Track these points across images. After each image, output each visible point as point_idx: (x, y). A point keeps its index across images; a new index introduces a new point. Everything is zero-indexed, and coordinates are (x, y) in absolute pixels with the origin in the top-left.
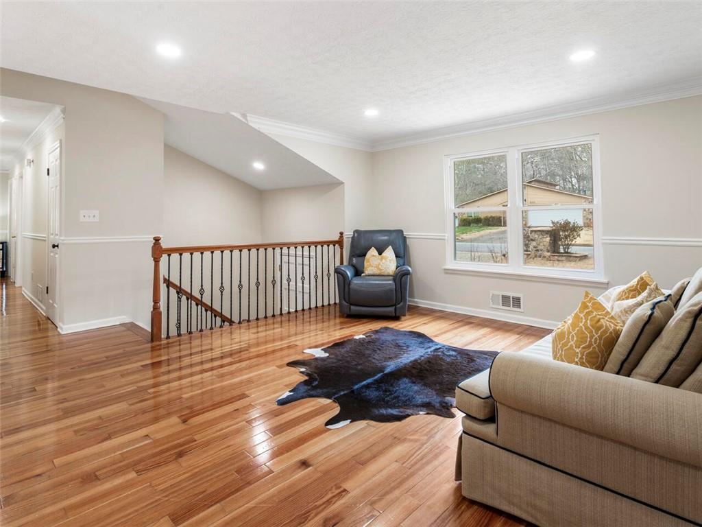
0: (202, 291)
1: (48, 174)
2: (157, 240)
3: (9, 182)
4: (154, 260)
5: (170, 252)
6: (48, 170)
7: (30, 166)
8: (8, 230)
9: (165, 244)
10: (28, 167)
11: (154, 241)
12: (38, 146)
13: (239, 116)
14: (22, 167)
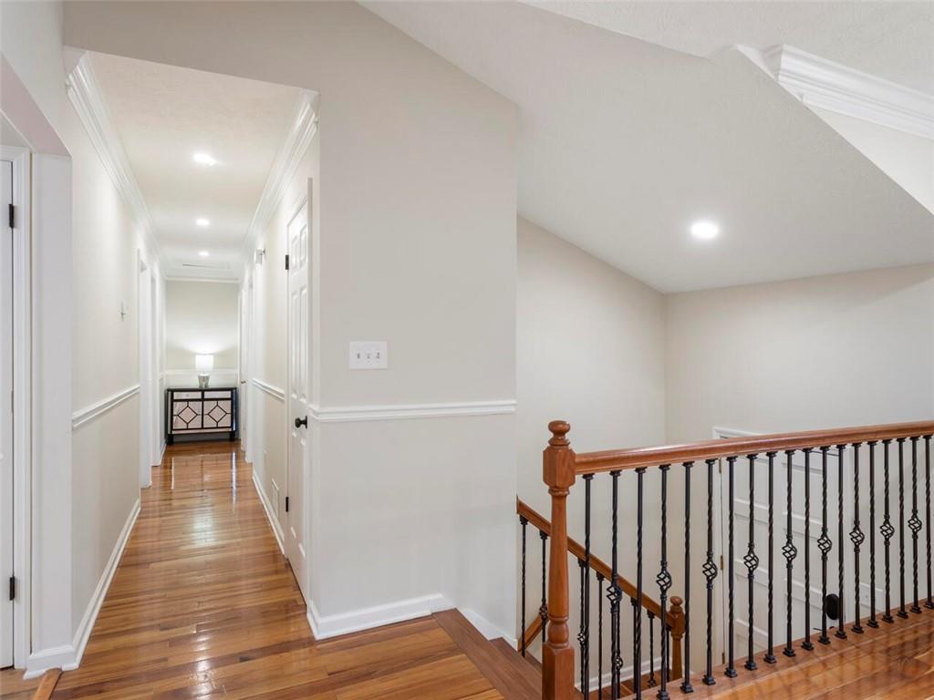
0: (664, 580)
1: (287, 267)
2: (559, 430)
3: (239, 298)
4: (551, 491)
5: (592, 464)
6: (287, 258)
7: (261, 263)
8: (238, 370)
9: (580, 443)
10: (259, 265)
11: (551, 435)
12: (270, 222)
13: (753, 54)
14: (252, 268)
